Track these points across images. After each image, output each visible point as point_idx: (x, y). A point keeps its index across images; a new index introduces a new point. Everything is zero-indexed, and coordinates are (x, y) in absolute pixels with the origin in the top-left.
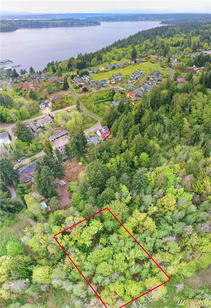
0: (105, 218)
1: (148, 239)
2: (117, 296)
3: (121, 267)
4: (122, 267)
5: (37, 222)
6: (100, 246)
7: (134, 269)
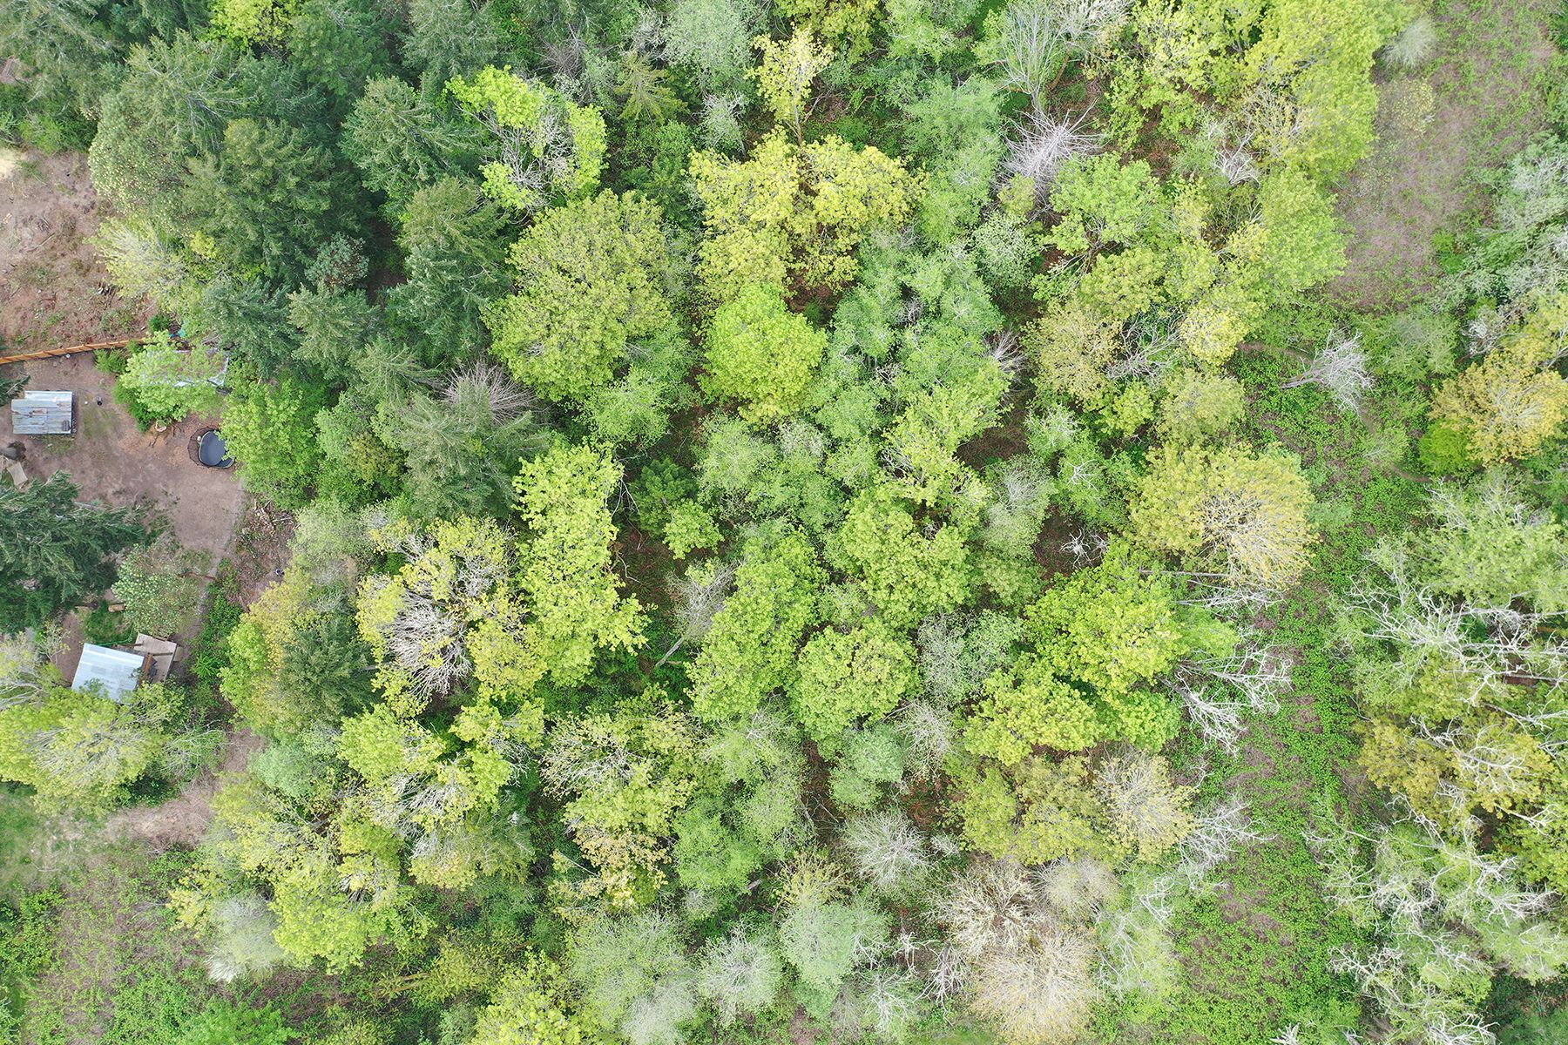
1: (927, 279)
2: (1075, 766)
4: (938, 576)
5: (177, 794)
6: (703, 578)
7: (1008, 521)
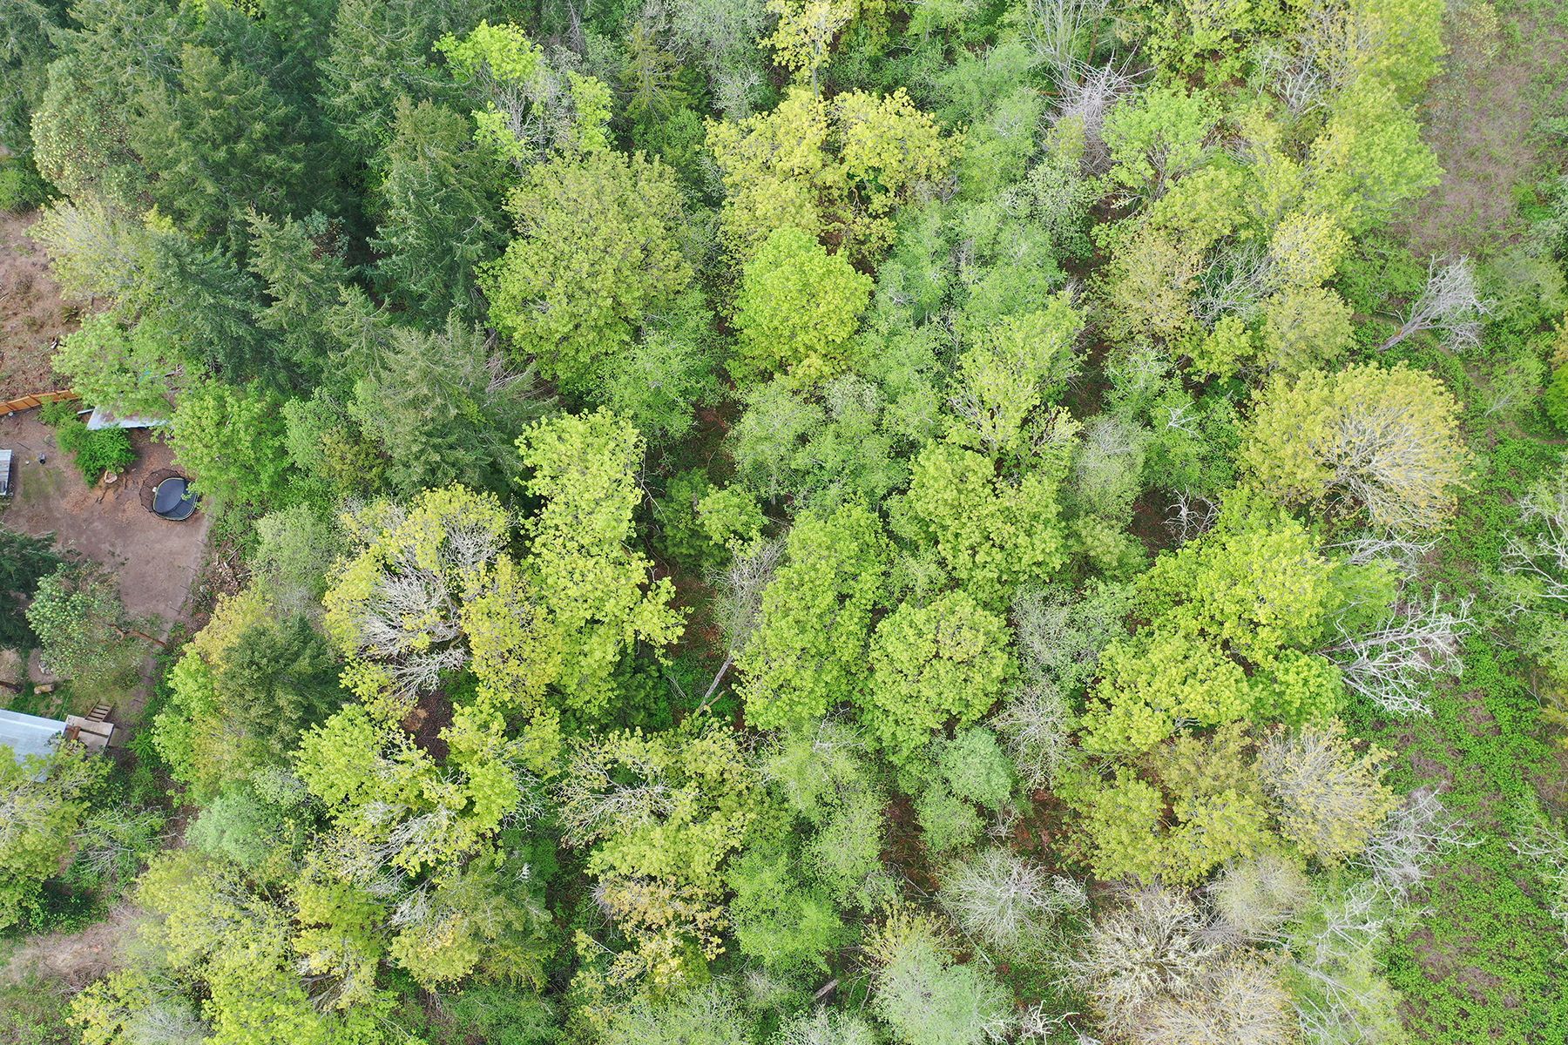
0: (584, 358)
2: (1232, 739)
3: (1022, 540)
5: (105, 915)
